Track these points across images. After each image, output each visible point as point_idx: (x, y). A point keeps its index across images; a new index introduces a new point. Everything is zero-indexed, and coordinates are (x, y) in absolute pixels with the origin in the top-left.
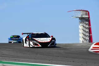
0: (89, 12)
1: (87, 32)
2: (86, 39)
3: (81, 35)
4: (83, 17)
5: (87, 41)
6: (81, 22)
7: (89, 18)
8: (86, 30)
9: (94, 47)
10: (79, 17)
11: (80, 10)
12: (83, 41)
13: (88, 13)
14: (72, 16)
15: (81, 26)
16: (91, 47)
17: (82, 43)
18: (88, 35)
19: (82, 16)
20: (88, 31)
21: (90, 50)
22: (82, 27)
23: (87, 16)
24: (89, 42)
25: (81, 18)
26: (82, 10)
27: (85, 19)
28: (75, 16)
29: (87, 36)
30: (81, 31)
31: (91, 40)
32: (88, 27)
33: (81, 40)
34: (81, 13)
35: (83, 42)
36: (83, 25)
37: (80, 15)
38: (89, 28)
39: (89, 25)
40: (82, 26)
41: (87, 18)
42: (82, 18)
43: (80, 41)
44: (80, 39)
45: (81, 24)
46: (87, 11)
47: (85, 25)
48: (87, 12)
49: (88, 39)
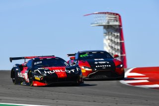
0: (120, 16)
1: (118, 49)
4: (111, 24)
6: (106, 33)
7: (120, 26)
8: (116, 47)
10: (104, 24)
11: (105, 13)
14: (92, 24)
15: (107, 40)
18: (120, 55)
19: (108, 22)
22: (109, 41)
23: (117, 23)
26: (108, 13)
27: (114, 28)
28: (96, 23)
32: (119, 41)
34: (107, 17)
36: (110, 38)
37: (105, 20)
38: (121, 43)
39: (121, 37)
40: (109, 39)
41: (118, 27)
42: (108, 26)
45: (107, 37)
46: (117, 14)
47: (113, 38)
48: (117, 16)
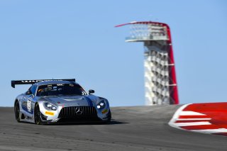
0: (168, 28)
1: (165, 76)
2: (162, 96)
3: (150, 86)
4: (155, 38)
5: (166, 100)
6: (148, 53)
7: (169, 42)
8: (163, 73)
9: (181, 117)
10: (145, 39)
11: (147, 23)
12: (155, 101)
13: (166, 29)
14: (127, 39)
15: (149, 62)
16: (176, 117)
17: (152, 105)
18: (167, 84)
19: (151, 37)
20: (167, 74)
21: (172, 123)
22: (152, 64)
23: (165, 38)
24: (171, 103)
25: (149, 43)
26: (151, 22)
27: (160, 45)
28: (133, 37)
29: (166, 87)
30: (149, 76)
31: (174, 98)
32: (167, 64)
33: (150, 98)
34: (149, 29)
35: (154, 103)
36: (154, 59)
37: (146, 34)
38: (169, 66)
39: (171, 59)
40: (152, 61)
41: (165, 43)
42: (151, 41)
43: (148, 100)
44: (147, 95)
45: (149, 59)
46: (164, 25)
47: (158, 60)
48: (165, 27)
49: (168, 94)
